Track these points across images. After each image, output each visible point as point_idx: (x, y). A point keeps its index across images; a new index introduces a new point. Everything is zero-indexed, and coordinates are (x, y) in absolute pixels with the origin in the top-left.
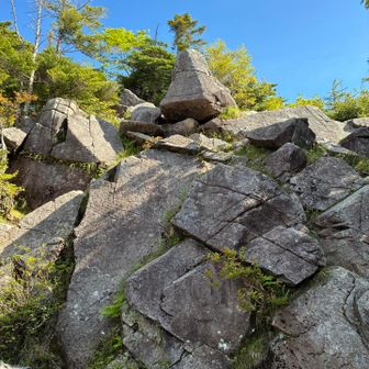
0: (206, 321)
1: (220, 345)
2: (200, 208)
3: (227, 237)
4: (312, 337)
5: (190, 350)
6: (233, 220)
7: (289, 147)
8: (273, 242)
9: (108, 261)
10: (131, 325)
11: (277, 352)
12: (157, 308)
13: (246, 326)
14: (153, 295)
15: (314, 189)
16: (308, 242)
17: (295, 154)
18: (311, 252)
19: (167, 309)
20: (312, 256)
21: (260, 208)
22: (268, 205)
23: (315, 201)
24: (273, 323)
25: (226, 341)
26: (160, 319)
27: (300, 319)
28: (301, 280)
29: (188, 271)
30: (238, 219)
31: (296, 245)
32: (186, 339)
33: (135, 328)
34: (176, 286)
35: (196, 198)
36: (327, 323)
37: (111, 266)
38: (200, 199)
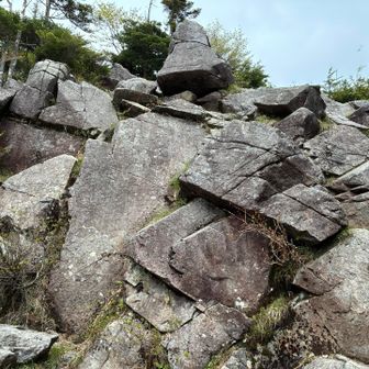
0: (220, 279)
1: (237, 304)
2: (213, 164)
3: (246, 191)
4: (337, 295)
5: (203, 309)
6: (252, 175)
7: (303, 112)
8: (294, 199)
9: (106, 221)
10: (135, 284)
11: (298, 312)
12: (166, 265)
13: (265, 284)
14: (161, 252)
15: (329, 153)
16: (330, 200)
17: (309, 118)
18: (334, 211)
19: (177, 266)
20: (335, 215)
21: (281, 164)
22: (288, 162)
23: (331, 165)
24: (294, 282)
25: (243, 299)
26: (170, 277)
27: (324, 277)
28: (324, 237)
29: (198, 229)
30: (258, 173)
31: (318, 203)
32: (198, 297)
33: (139, 288)
34: (187, 243)
35: (207, 155)
36: (352, 282)
37: (110, 228)
38: (212, 156)
